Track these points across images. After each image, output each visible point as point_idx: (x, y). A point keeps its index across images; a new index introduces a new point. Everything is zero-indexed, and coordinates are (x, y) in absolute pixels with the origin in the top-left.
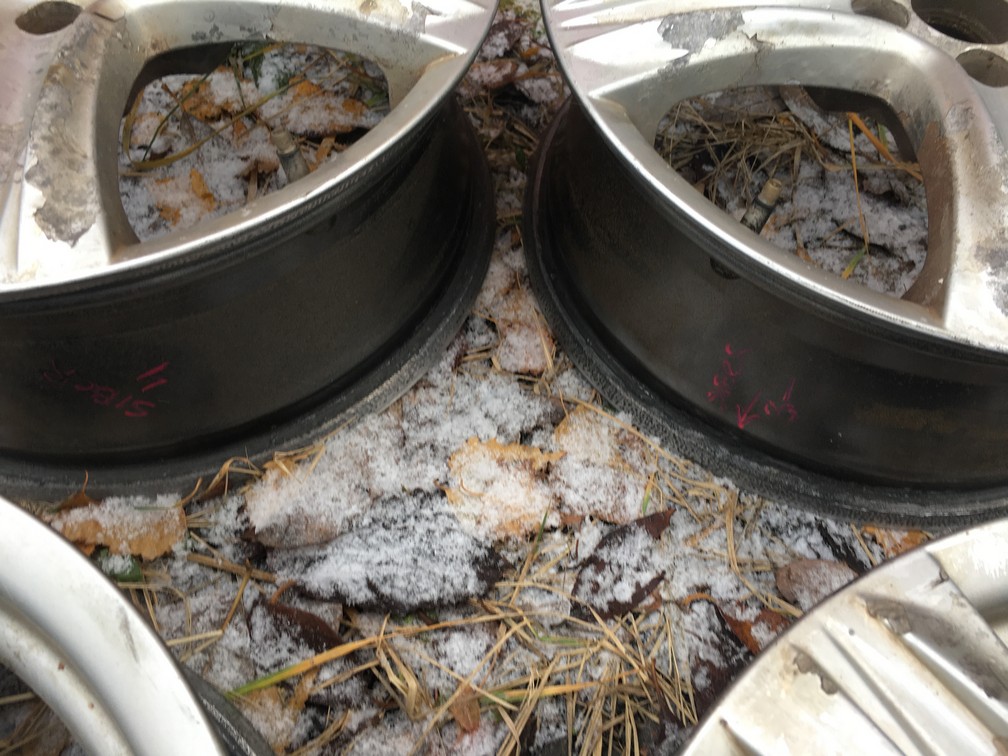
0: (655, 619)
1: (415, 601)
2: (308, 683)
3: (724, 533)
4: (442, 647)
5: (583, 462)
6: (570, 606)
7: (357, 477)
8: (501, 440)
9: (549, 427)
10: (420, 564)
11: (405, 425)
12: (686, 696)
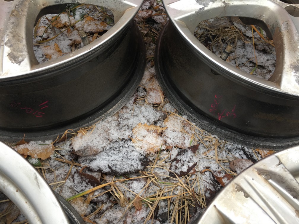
0: (194, 177)
1: (123, 171)
2: (91, 196)
3: (214, 152)
4: (131, 185)
5: (172, 130)
6: (168, 173)
7: (105, 135)
8: (148, 124)
9: (162, 120)
10: (124, 161)
11: (119, 120)
12: (203, 199)
